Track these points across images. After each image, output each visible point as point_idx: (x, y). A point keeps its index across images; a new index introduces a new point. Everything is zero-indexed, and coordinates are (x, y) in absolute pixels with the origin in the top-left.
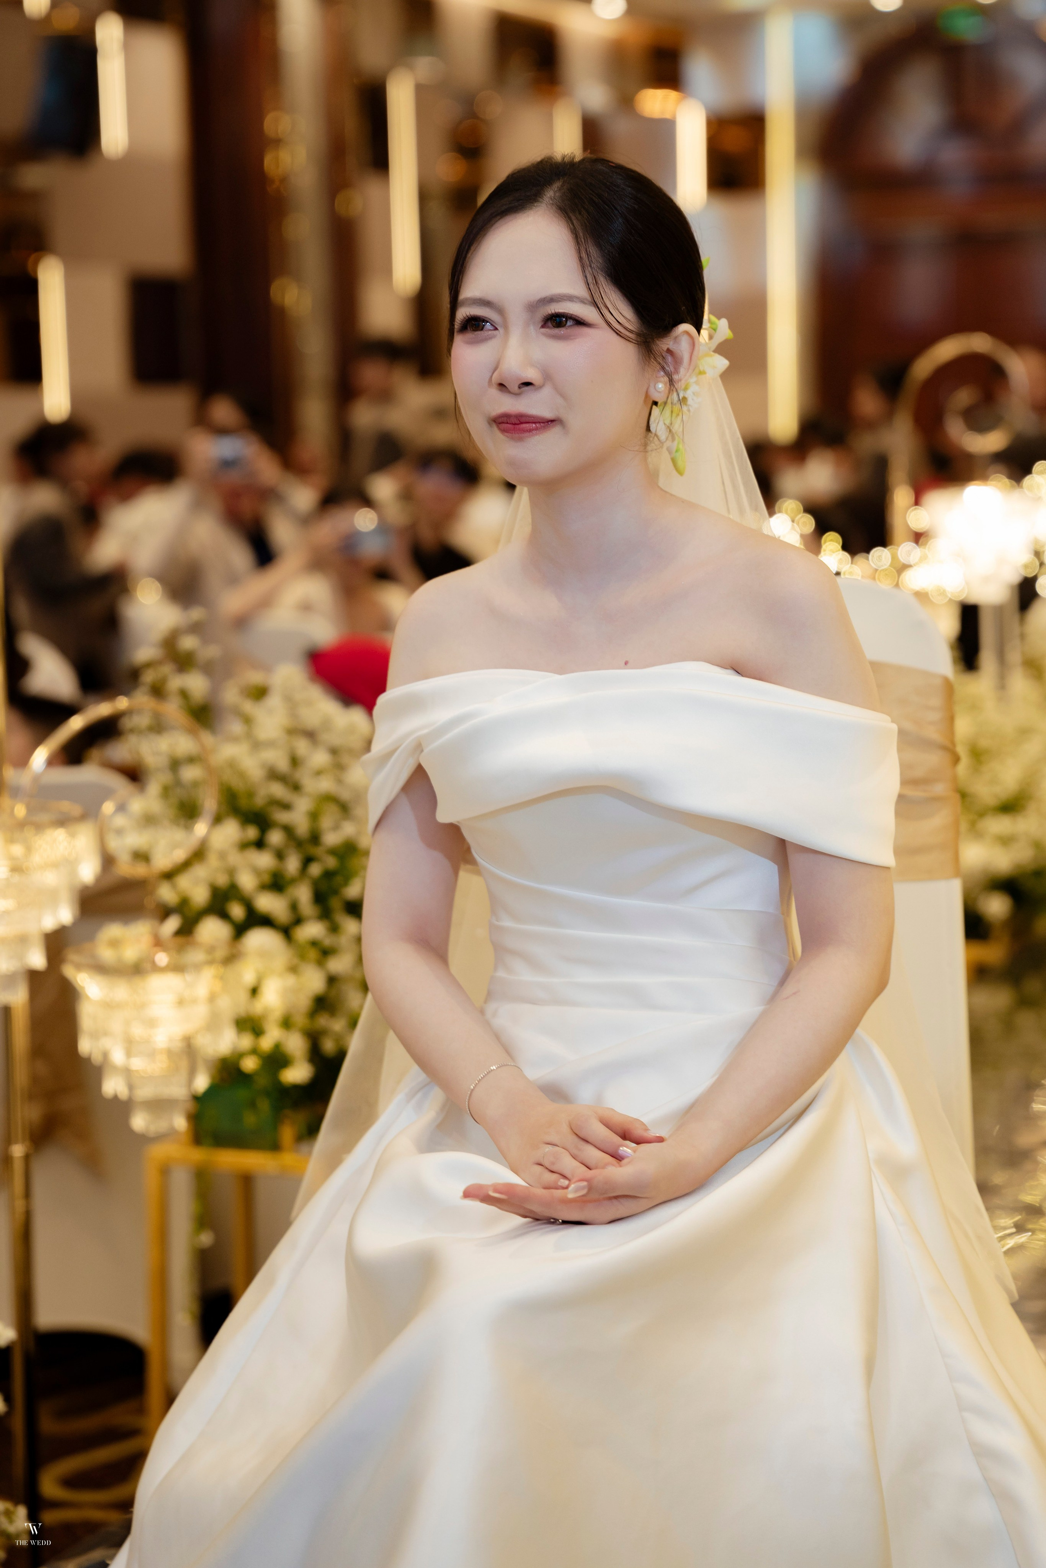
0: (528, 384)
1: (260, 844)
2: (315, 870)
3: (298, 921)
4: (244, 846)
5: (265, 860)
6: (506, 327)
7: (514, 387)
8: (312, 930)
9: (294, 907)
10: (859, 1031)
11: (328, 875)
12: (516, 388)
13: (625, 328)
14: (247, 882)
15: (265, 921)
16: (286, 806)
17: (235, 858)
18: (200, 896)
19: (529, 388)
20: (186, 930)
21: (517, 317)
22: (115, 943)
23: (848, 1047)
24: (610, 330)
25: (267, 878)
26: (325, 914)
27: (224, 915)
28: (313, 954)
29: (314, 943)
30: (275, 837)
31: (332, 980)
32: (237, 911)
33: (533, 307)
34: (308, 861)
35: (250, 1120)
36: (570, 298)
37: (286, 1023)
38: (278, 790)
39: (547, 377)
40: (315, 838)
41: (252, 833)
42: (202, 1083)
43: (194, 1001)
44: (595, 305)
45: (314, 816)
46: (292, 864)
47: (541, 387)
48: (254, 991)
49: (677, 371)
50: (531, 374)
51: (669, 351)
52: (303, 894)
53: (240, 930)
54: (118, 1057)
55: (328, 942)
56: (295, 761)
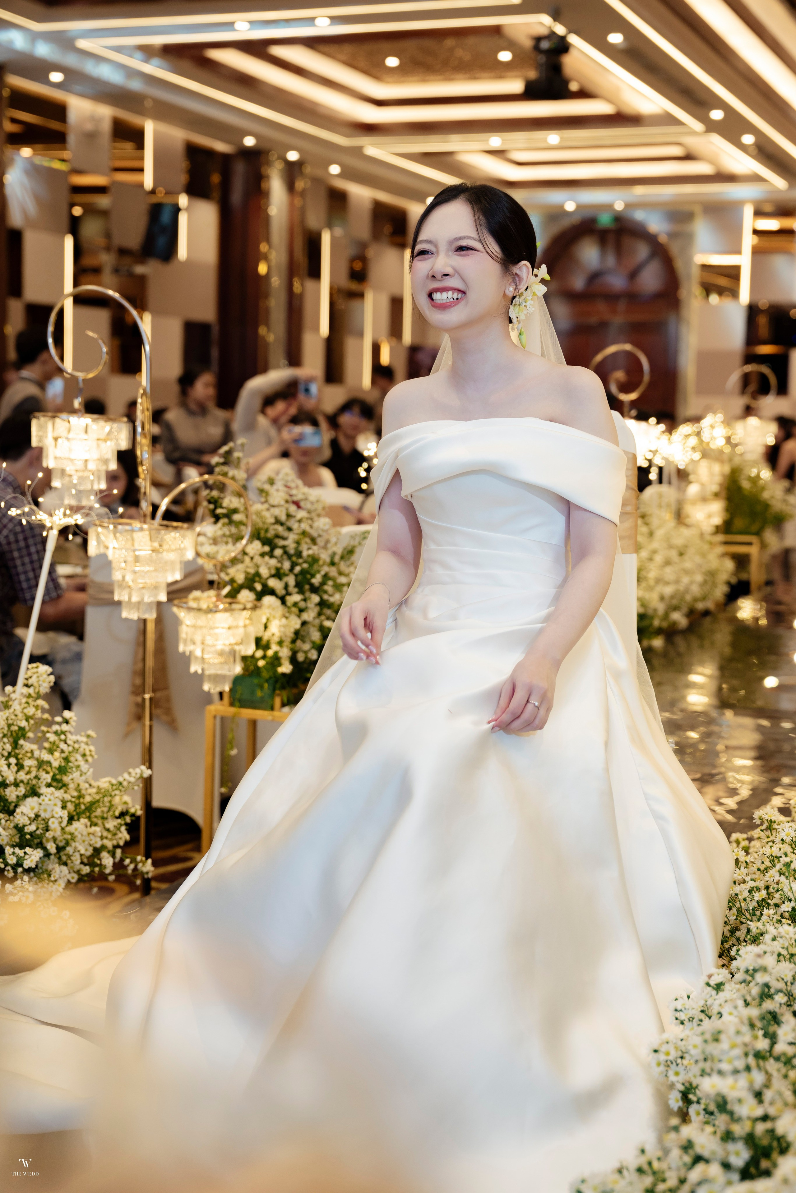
0: (447, 275)
1: (271, 555)
2: (298, 569)
3: (289, 594)
4: (263, 555)
5: (273, 562)
6: (438, 252)
7: (439, 276)
8: (296, 597)
9: (286, 587)
10: (601, 609)
11: (303, 572)
12: (440, 277)
13: (494, 254)
14: (264, 572)
15: (272, 592)
16: (285, 539)
17: (258, 559)
18: (240, 578)
19: (448, 277)
20: (233, 595)
21: (443, 247)
22: (196, 599)
23: (595, 620)
24: (487, 254)
25: (273, 572)
26: (301, 591)
27: (252, 589)
28: (295, 610)
29: (295, 604)
30: (278, 552)
31: (304, 623)
32: (258, 587)
33: (451, 242)
34: (293, 565)
35: (259, 694)
36: (469, 238)
37: (280, 643)
38: (280, 529)
39: (456, 271)
40: (299, 554)
41: (267, 549)
42: (238, 669)
43: (237, 627)
44: (481, 241)
45: (298, 543)
46: (287, 565)
47: (454, 276)
48: (266, 627)
49: (520, 284)
50: (449, 270)
51: (516, 274)
52: (291, 580)
53: (260, 596)
54: (198, 653)
55: (302, 605)
56: (289, 516)
